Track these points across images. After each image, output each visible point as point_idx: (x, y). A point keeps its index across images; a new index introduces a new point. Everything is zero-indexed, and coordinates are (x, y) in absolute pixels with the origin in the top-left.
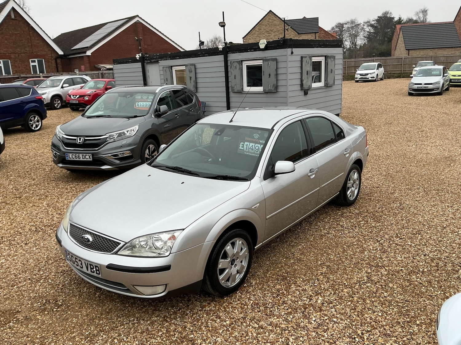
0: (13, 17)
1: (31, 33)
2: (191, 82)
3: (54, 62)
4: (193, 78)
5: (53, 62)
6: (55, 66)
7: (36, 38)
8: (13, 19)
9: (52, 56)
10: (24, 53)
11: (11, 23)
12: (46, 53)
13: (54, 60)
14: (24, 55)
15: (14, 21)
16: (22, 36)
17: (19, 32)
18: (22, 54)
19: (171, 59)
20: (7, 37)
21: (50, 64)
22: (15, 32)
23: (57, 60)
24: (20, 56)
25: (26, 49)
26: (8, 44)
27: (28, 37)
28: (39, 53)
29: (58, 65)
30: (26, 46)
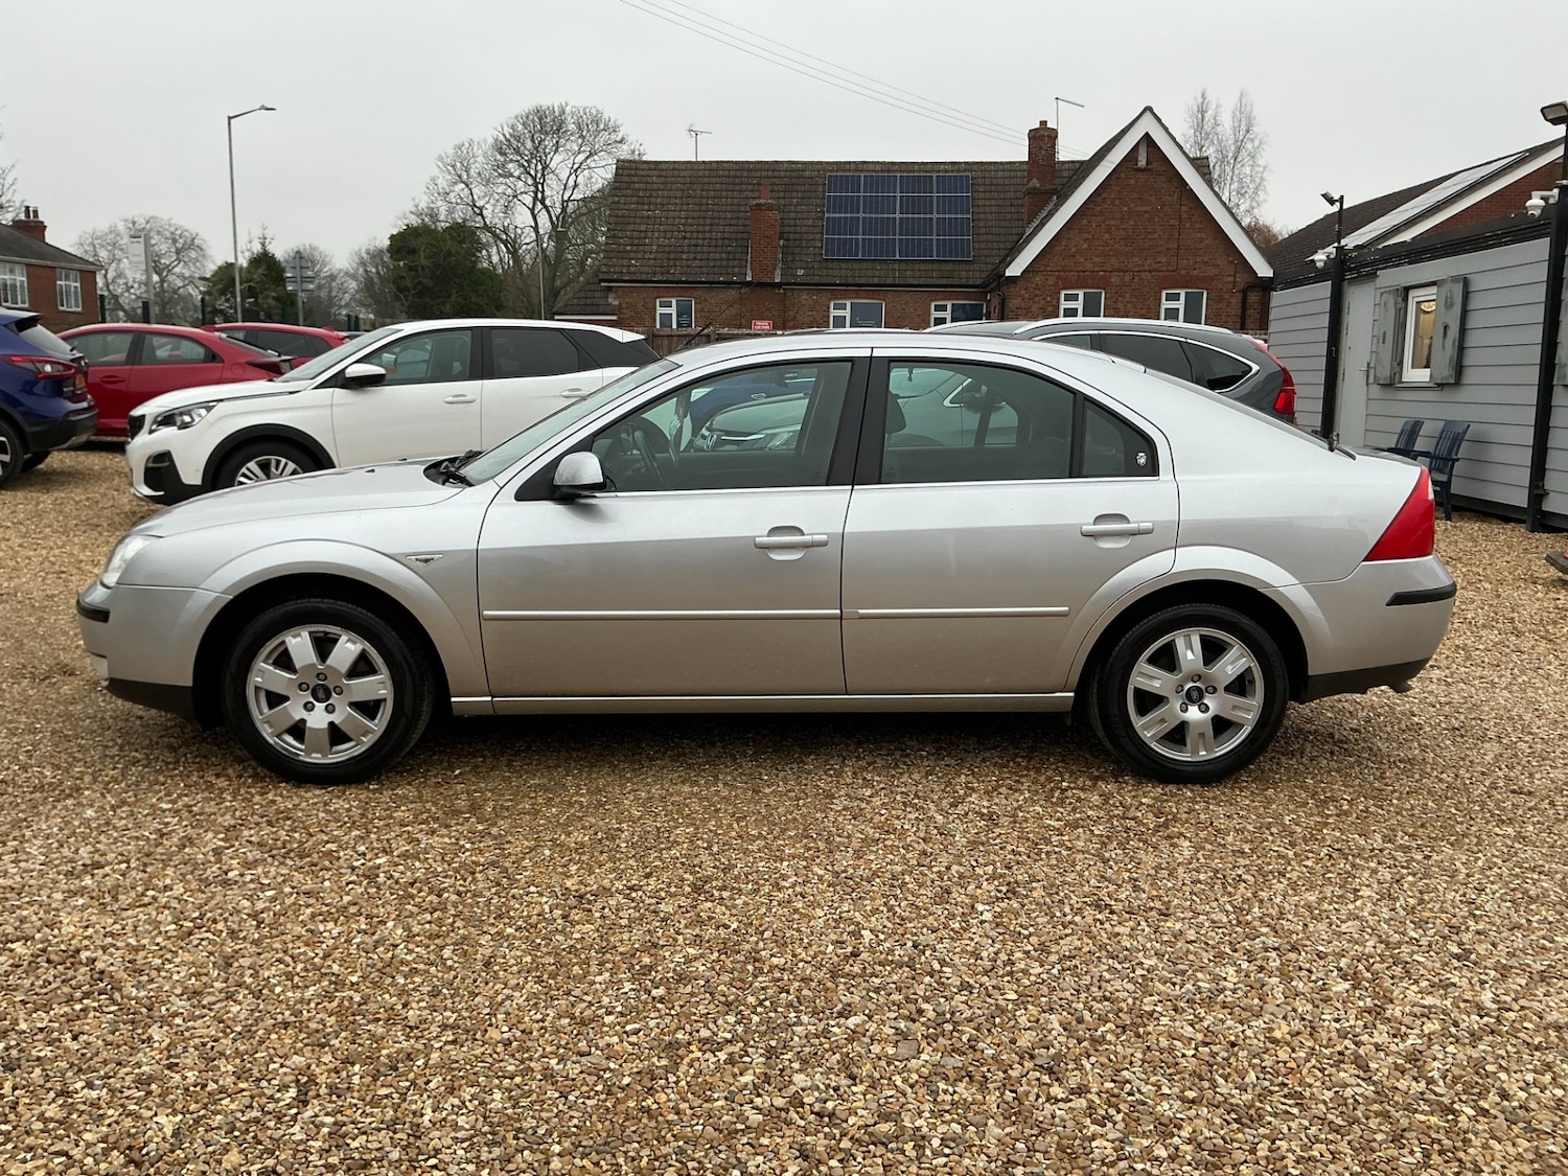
0: (1142, 162)
1: (1184, 209)
2: (1444, 348)
3: (1236, 301)
4: (1454, 332)
5: (1234, 301)
6: (1239, 312)
7: (1197, 226)
8: (1140, 170)
9: (1234, 282)
10: (1150, 271)
11: (1132, 181)
12: (1217, 271)
13: (1239, 296)
14: (1148, 276)
15: (1142, 177)
16: (1157, 219)
17: (1147, 208)
18: (1143, 275)
19: (1410, 263)
20: (1113, 223)
21: (1223, 306)
22: (1139, 208)
23: (1249, 293)
24: (1137, 279)
25: (1159, 259)
26: (1112, 242)
27: (1172, 222)
28: (1195, 273)
29: (1250, 312)
30: (1160, 249)
